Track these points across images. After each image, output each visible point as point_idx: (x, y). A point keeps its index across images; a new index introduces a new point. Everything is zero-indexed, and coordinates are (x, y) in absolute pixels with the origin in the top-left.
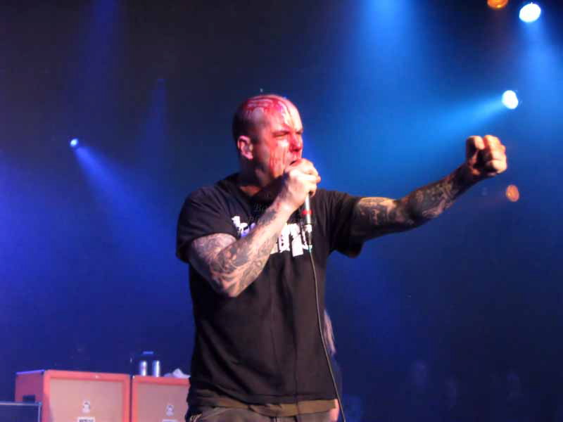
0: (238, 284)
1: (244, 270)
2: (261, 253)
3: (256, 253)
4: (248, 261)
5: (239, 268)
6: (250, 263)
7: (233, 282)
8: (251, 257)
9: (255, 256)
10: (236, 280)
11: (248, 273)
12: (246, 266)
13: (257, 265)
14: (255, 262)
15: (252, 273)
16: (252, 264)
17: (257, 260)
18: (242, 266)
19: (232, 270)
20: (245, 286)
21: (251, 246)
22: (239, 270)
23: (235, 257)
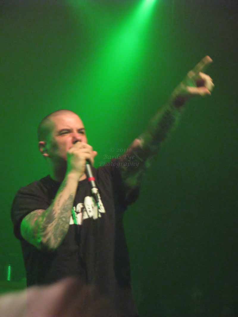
0: (52, 238)
1: (53, 227)
2: (63, 211)
3: (59, 212)
4: (55, 218)
5: (50, 225)
6: (56, 219)
7: (47, 238)
8: (56, 216)
9: (59, 214)
10: (50, 235)
11: (58, 228)
12: (54, 223)
13: (63, 221)
14: (60, 218)
15: (60, 228)
16: (58, 220)
17: (61, 216)
18: (51, 224)
19: (45, 228)
20: (59, 239)
21: (54, 208)
22: (50, 227)
23: (45, 219)
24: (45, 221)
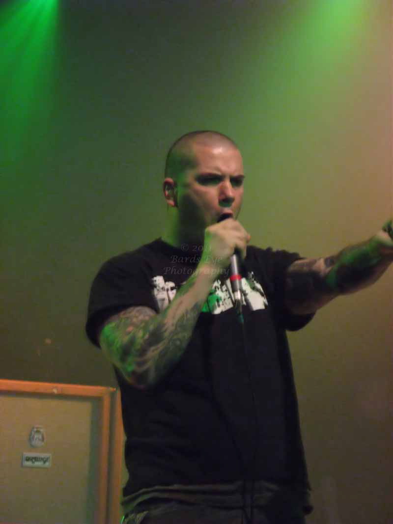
1: (159, 351)
2: (179, 329)
3: (172, 328)
4: (164, 339)
5: (152, 348)
8: (166, 334)
9: (172, 332)
10: (150, 364)
12: (161, 346)
13: (175, 345)
14: (172, 340)
16: (169, 343)
17: (175, 337)
18: (156, 346)
19: (143, 352)
21: (166, 320)
22: (153, 351)
23: (147, 336)
24: (147, 340)
